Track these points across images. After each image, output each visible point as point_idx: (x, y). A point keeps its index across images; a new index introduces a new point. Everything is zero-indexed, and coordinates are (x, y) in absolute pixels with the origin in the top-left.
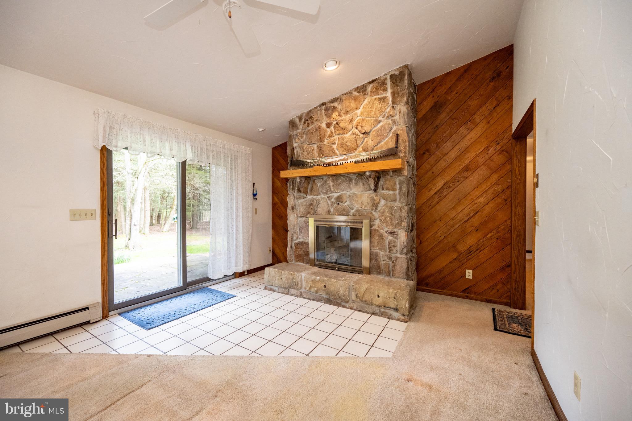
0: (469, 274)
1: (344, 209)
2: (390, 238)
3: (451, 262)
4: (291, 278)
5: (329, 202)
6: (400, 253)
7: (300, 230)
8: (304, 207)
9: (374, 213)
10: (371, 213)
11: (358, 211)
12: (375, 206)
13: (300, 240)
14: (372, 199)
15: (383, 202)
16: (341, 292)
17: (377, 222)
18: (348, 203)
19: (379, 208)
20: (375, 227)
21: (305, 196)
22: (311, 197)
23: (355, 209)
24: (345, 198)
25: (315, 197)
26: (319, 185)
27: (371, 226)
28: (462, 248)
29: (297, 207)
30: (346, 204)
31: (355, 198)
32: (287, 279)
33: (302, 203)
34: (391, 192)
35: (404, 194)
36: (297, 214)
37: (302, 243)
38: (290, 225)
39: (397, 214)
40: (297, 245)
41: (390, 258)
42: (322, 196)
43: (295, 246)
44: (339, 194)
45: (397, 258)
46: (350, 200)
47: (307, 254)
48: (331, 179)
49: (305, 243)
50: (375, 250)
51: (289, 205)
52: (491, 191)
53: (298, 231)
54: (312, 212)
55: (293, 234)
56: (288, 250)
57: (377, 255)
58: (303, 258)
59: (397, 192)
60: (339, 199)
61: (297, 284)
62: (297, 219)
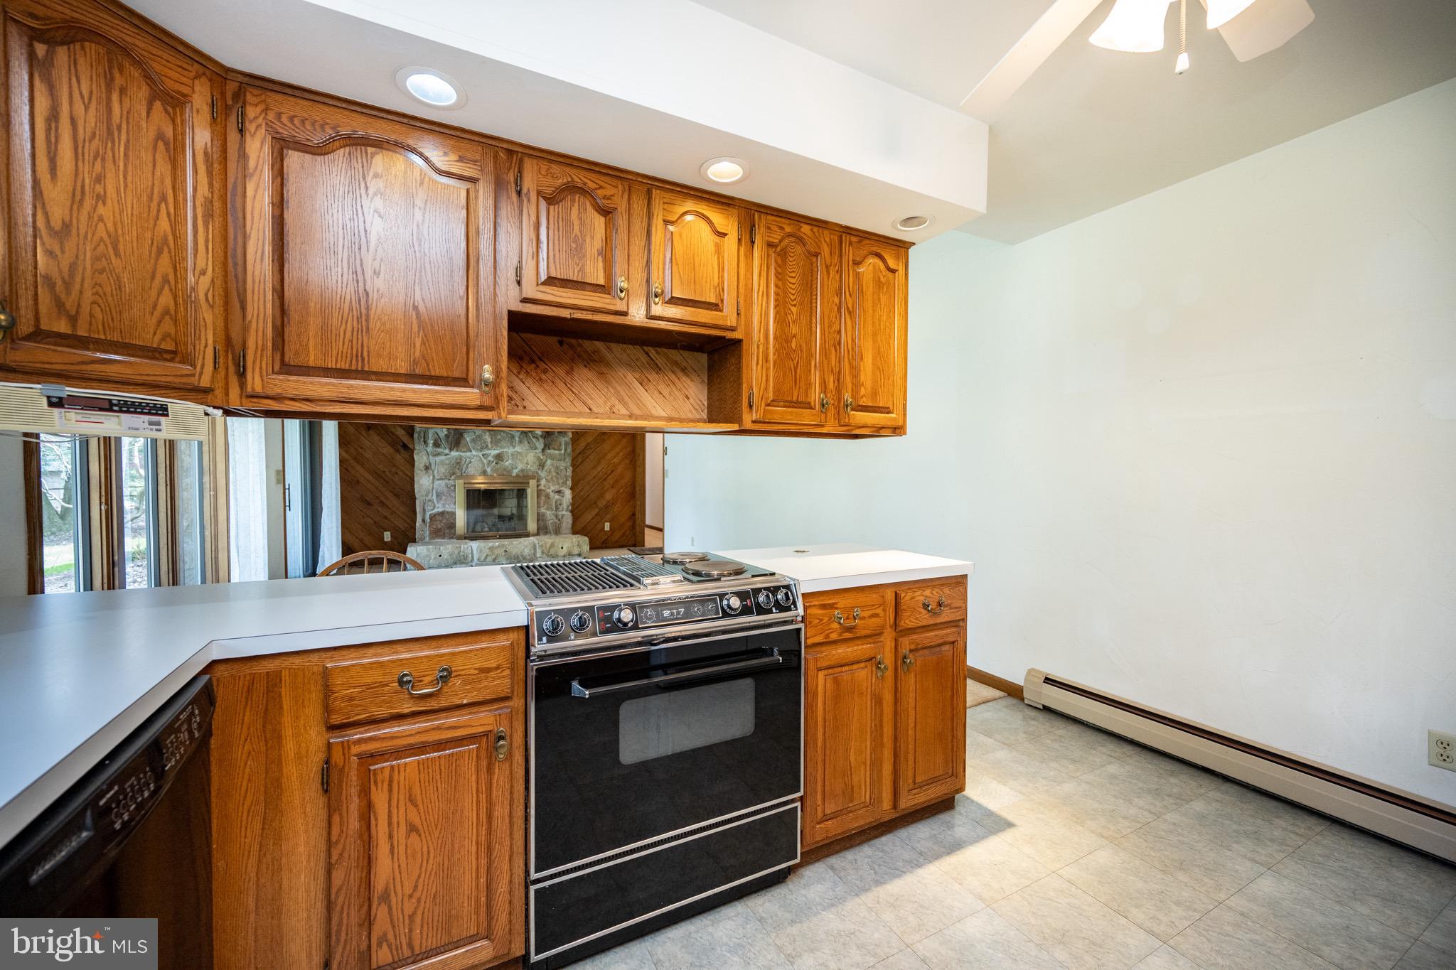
0: (607, 526)
1: (505, 469)
2: (557, 497)
3: (593, 518)
4: (456, 552)
5: (485, 461)
6: (567, 510)
7: (437, 496)
8: (446, 467)
9: (539, 472)
10: (537, 473)
11: (522, 470)
12: (542, 465)
13: (440, 509)
14: (539, 458)
15: (549, 462)
16: (527, 552)
17: (543, 482)
18: (510, 461)
19: (546, 468)
20: (542, 487)
21: (447, 451)
22: (457, 453)
23: (519, 468)
24: (505, 457)
25: (462, 454)
26: (468, 439)
27: (538, 486)
28: (602, 503)
29: (433, 468)
30: (507, 463)
31: (519, 457)
32: (450, 555)
33: (442, 461)
34: (557, 452)
35: (569, 454)
36: (434, 476)
37: (442, 514)
38: (419, 492)
39: (563, 474)
40: (432, 517)
41: (557, 516)
42: (474, 453)
43: (431, 519)
44: (497, 452)
45: (563, 516)
46: (513, 459)
47: (452, 526)
48: (487, 433)
49: (448, 512)
50: (542, 510)
51: (416, 464)
52: (621, 454)
53: (434, 498)
54: (459, 474)
55: (424, 504)
56: (417, 524)
57: (544, 515)
58: (444, 533)
59: (563, 452)
60: (499, 457)
61: (465, 557)
62: (433, 483)
